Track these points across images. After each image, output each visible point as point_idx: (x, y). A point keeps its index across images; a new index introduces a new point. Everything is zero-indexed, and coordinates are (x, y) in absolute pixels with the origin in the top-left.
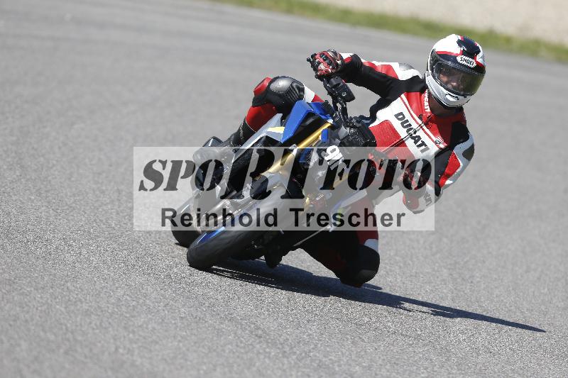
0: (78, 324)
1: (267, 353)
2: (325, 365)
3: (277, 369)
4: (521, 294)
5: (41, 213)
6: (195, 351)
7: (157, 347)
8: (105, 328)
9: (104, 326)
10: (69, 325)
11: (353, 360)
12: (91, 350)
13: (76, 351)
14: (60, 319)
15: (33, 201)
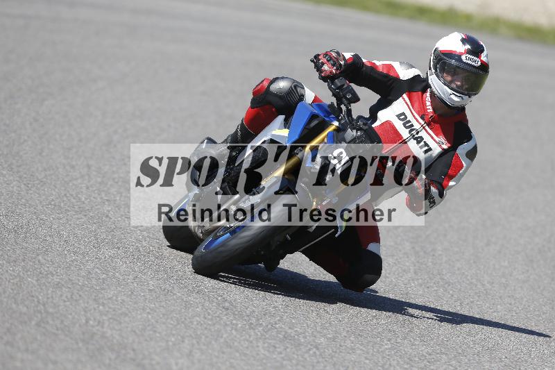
0: (49, 296)
1: (234, 324)
2: (291, 337)
3: (244, 340)
4: (482, 267)
5: (13, 187)
6: (164, 323)
7: (127, 319)
8: (76, 300)
9: (75, 298)
10: (40, 298)
11: (318, 332)
12: (62, 322)
13: (48, 322)
14: (32, 292)
15: (4, 176)
